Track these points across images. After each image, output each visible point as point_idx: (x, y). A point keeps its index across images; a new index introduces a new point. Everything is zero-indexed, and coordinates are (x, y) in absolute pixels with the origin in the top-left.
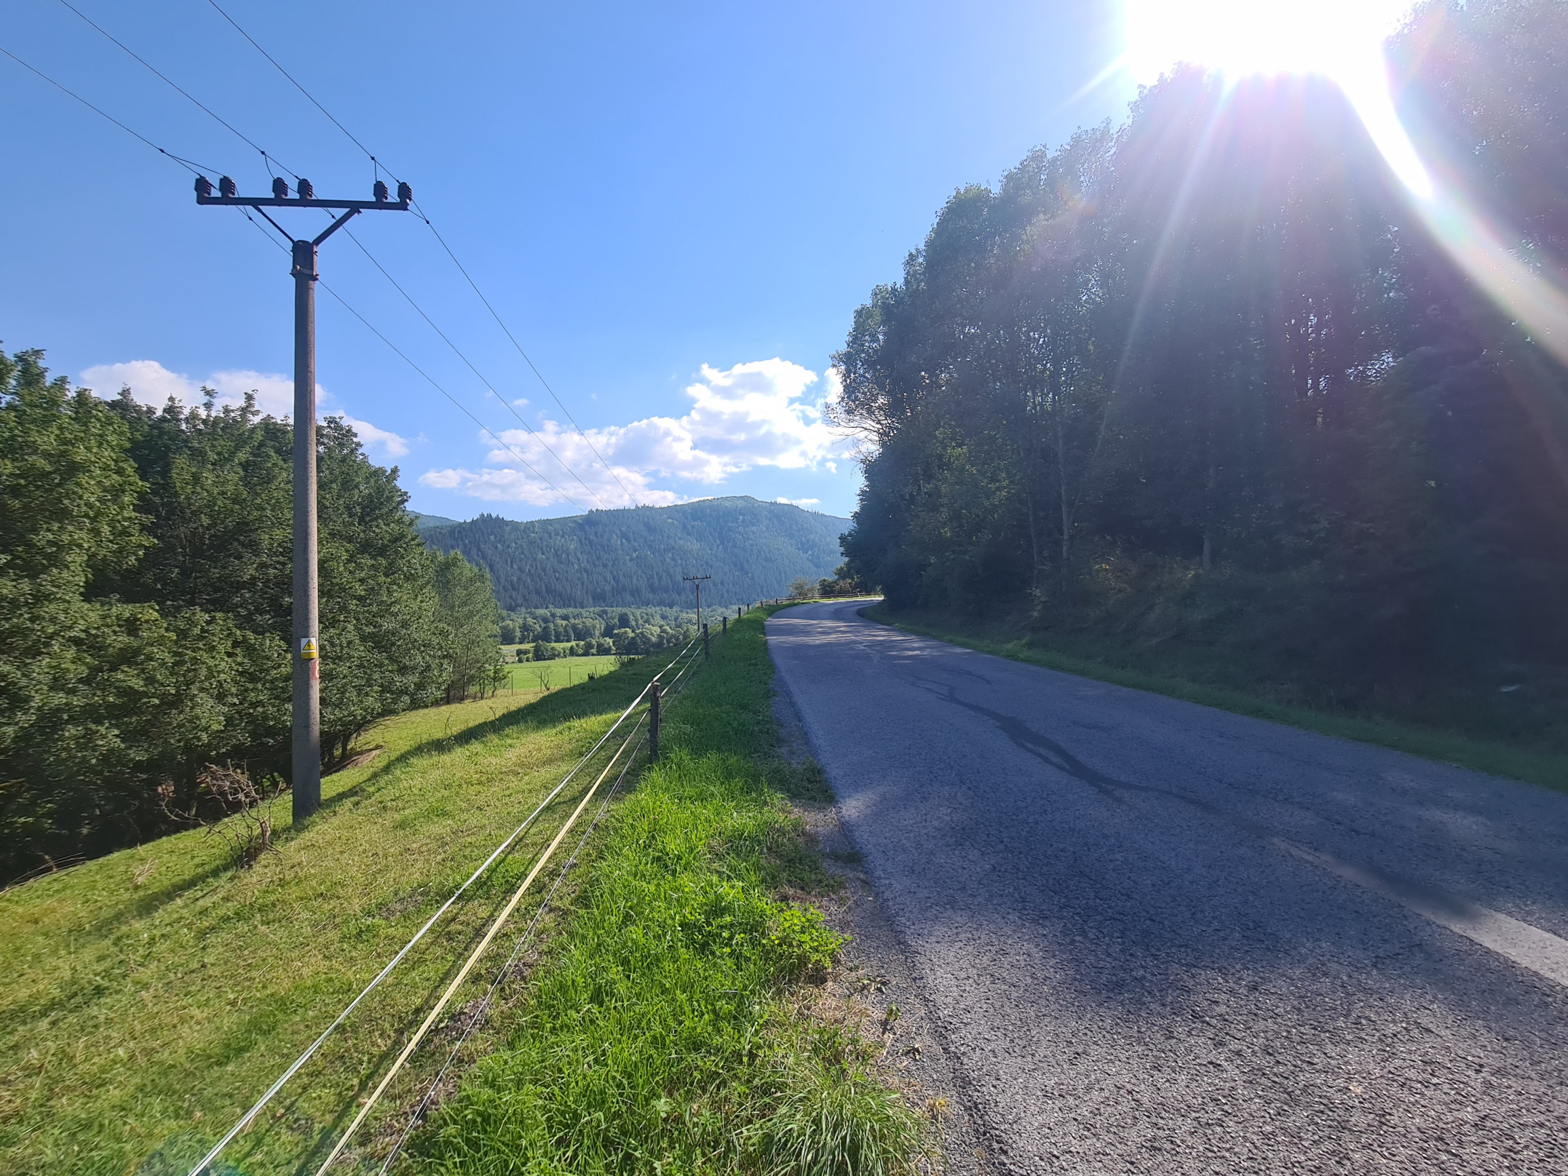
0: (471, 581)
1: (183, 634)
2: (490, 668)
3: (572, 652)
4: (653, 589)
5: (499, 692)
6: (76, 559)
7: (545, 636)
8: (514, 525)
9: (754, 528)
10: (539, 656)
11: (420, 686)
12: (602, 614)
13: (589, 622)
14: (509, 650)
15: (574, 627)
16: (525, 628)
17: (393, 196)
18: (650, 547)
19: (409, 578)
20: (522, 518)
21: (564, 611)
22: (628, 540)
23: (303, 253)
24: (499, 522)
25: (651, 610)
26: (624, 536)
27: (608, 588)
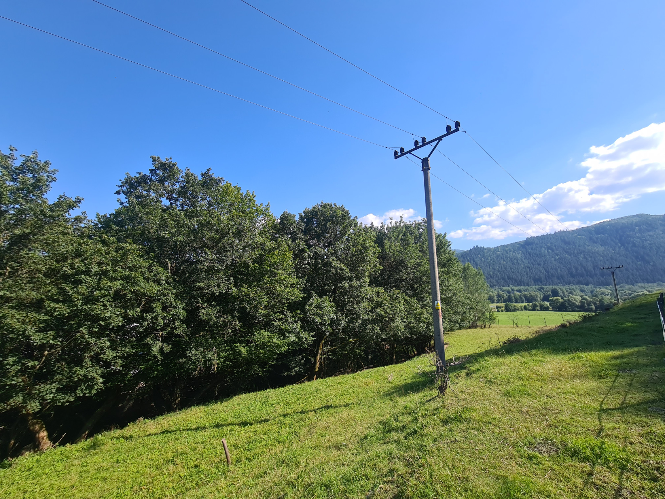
0: (475, 275)
1: (391, 297)
2: (487, 314)
3: (526, 308)
4: (572, 275)
5: (492, 325)
6: (367, 274)
7: (509, 300)
8: (489, 249)
9: (651, 233)
10: (508, 309)
11: (462, 320)
12: (540, 289)
13: (533, 293)
14: (493, 306)
15: (525, 296)
16: (499, 296)
17: (453, 128)
18: (567, 252)
19: (454, 275)
20: (492, 246)
21: (518, 288)
22: (552, 250)
23: (425, 162)
24: (482, 249)
25: (574, 287)
26: (549, 248)
27: (542, 276)
